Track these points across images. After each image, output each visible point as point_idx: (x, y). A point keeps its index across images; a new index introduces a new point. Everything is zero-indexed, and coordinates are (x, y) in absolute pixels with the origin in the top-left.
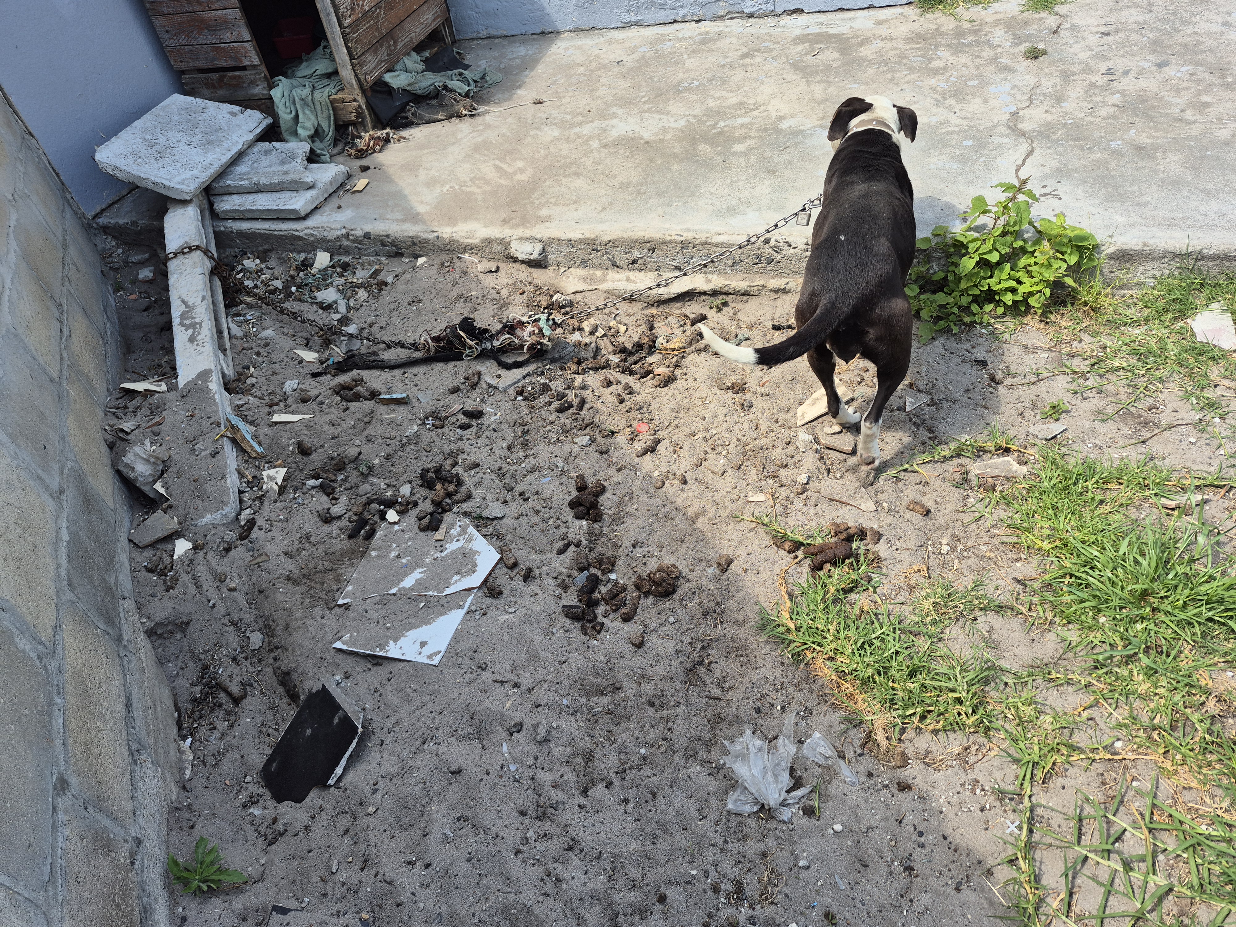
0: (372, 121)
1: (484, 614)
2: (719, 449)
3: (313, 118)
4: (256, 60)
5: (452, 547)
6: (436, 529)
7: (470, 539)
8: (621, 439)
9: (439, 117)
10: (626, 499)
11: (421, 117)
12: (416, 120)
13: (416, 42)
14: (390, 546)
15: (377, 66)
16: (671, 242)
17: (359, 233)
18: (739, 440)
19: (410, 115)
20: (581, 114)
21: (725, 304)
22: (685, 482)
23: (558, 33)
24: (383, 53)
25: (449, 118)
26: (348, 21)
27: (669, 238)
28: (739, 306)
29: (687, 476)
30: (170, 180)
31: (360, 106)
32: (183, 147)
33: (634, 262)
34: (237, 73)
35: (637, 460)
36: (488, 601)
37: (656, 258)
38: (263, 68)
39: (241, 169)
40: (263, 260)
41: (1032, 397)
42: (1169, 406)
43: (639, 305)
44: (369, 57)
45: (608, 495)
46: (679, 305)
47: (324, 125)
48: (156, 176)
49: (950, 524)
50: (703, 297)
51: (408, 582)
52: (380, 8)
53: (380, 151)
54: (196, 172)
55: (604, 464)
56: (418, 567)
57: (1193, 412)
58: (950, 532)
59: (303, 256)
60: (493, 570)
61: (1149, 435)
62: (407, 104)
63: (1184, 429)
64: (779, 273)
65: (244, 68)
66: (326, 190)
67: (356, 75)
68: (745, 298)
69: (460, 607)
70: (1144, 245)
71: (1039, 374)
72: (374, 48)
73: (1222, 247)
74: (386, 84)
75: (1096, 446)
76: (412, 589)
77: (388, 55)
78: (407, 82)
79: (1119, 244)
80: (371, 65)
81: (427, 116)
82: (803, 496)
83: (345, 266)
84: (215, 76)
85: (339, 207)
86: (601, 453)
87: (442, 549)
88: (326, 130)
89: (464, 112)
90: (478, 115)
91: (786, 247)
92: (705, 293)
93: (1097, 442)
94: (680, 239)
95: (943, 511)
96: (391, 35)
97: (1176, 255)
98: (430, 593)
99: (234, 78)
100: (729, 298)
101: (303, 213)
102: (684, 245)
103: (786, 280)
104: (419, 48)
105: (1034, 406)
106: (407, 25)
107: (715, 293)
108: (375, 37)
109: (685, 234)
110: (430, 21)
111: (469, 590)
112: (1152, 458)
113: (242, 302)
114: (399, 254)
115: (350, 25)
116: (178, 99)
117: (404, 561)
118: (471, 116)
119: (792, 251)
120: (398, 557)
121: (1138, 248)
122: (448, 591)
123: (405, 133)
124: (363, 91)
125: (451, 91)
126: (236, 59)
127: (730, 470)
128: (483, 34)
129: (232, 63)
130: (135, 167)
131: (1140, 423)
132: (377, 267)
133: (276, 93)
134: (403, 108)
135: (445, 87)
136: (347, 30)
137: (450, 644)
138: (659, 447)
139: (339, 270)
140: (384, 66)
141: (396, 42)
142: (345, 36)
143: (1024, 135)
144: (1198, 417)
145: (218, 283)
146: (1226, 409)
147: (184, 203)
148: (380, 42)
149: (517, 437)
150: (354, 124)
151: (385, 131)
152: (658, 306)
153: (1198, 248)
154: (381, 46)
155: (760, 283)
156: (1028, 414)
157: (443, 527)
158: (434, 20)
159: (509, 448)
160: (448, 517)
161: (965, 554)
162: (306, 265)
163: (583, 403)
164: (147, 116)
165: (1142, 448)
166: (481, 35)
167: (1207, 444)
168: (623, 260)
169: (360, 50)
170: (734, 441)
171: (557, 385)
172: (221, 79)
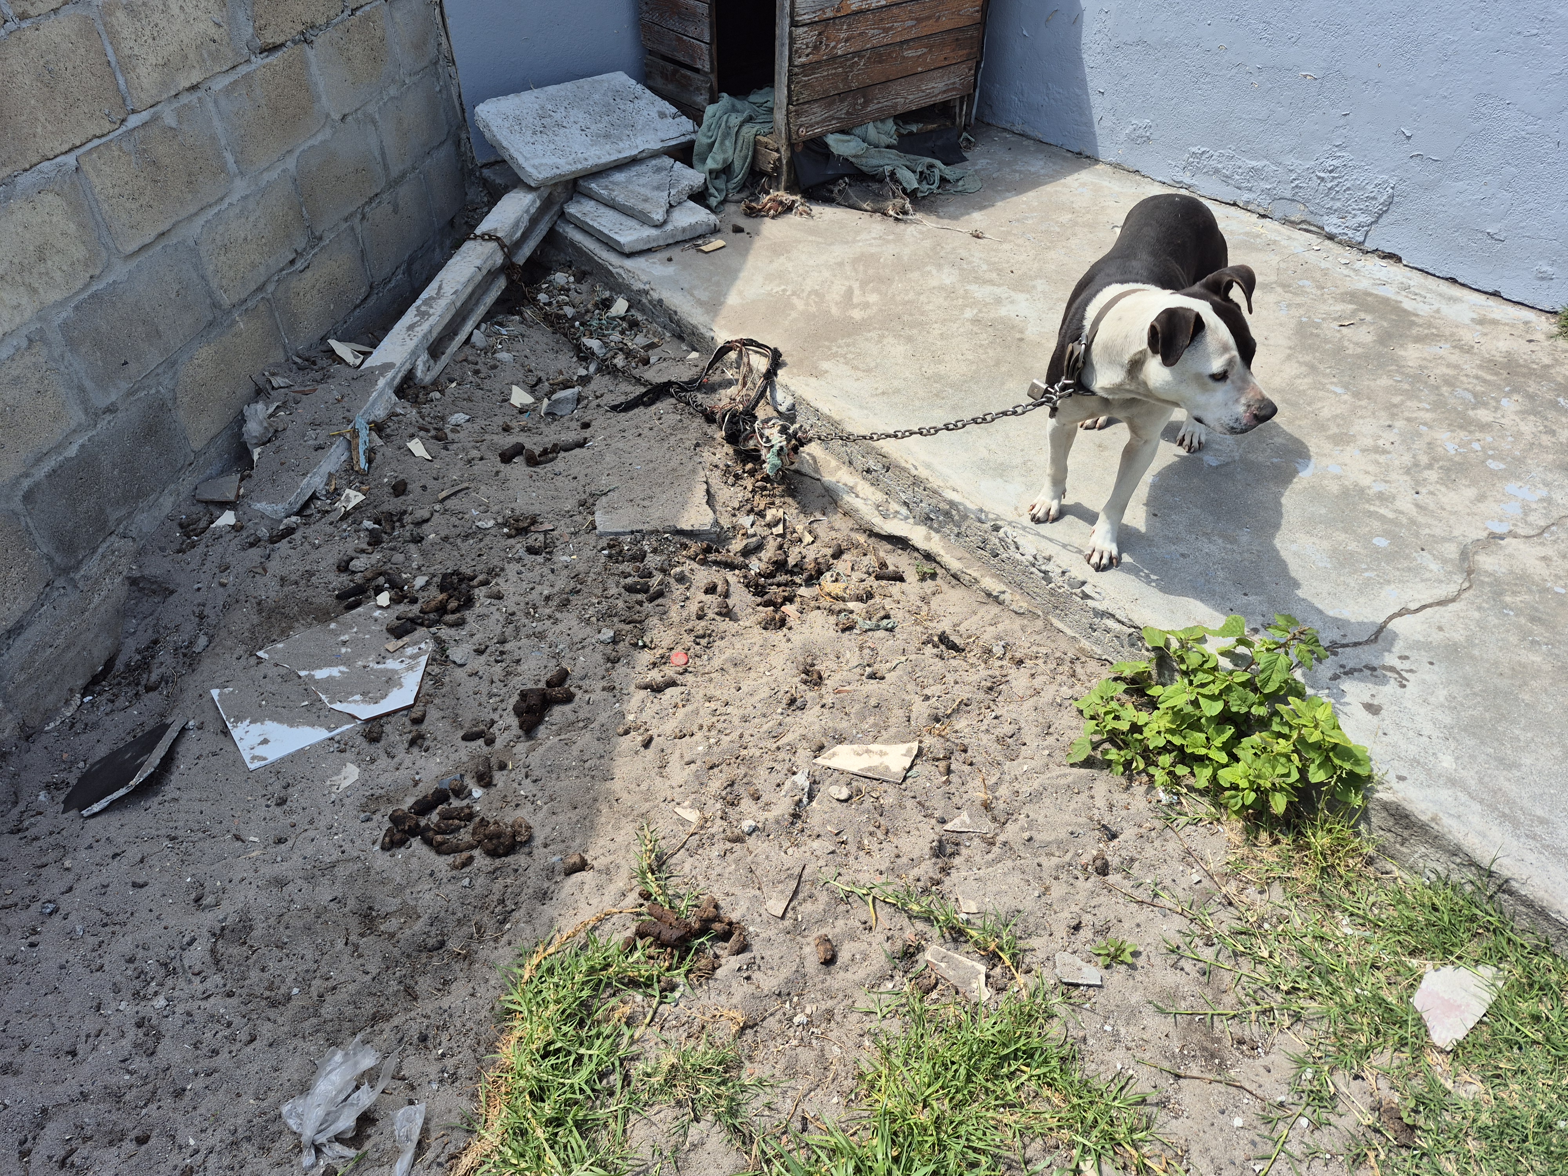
0: (787, 181)
1: (341, 751)
2: (714, 733)
3: (731, 152)
4: (707, 68)
5: (391, 664)
6: (399, 637)
7: (411, 668)
8: (646, 657)
9: (865, 206)
10: (581, 724)
11: (847, 198)
12: (839, 199)
13: (900, 110)
14: (352, 627)
15: (824, 121)
16: (904, 469)
17: (655, 296)
18: (741, 736)
19: (836, 190)
20: (1000, 272)
21: (934, 576)
22: (647, 744)
23: (1097, 161)
24: (841, 110)
25: (874, 211)
26: (803, 60)
27: (903, 464)
28: (945, 587)
29: (656, 740)
30: (526, 159)
31: (780, 159)
32: (575, 130)
33: (868, 471)
34: (689, 73)
35: (632, 688)
36: (359, 740)
37: (888, 479)
38: (713, 78)
39: (619, 177)
40: (578, 281)
41: (1111, 917)
42: (1272, 1057)
43: (850, 523)
44: (816, 107)
45: (567, 708)
46: (889, 547)
47: (737, 165)
48: (517, 150)
49: (841, 996)
50: (916, 554)
51: (320, 674)
52: (861, 57)
53: (773, 217)
54: (562, 162)
55: (601, 671)
56: (344, 664)
57: (1286, 1088)
58: (830, 1003)
59: (607, 294)
60: (395, 712)
61: (1195, 1073)
62: (842, 177)
63: (1246, 1099)
64: (999, 577)
65: (697, 71)
66: (673, 236)
67: (788, 123)
68: (954, 582)
69: (330, 729)
70: (1433, 819)
71: (1156, 895)
72: (827, 100)
73: (1541, 894)
74: (826, 146)
75: (1116, 1034)
76: (317, 682)
77: (848, 113)
78: (853, 152)
79: (1400, 795)
80: (814, 119)
81: (854, 199)
82: (729, 845)
83: (634, 325)
84: (670, 67)
85: (670, 260)
86: (608, 660)
87: (380, 661)
88: (737, 170)
89: (891, 212)
90: (905, 222)
91: (1012, 548)
92: (917, 550)
93: (1123, 1031)
94: (914, 472)
95: (849, 975)
96: (865, 91)
97: (1472, 863)
98: (323, 697)
99: (685, 76)
100: (939, 571)
101: (627, 250)
102: (917, 481)
103: (1003, 588)
104: (903, 118)
105: (1103, 931)
106: (895, 87)
107: (928, 557)
108: (837, 88)
109: (920, 469)
110: (936, 91)
111: (354, 717)
112: (1162, 1104)
113: (520, 313)
114: (680, 338)
115: (803, 65)
116: (621, 79)
117: (343, 650)
118: (897, 219)
119: (1018, 556)
120: (344, 643)
121: (1424, 818)
122: (338, 706)
123: (816, 209)
124: (791, 145)
125: (897, 181)
126: (693, 58)
127: (699, 763)
128: (1018, 128)
129: (687, 61)
130: (505, 132)
131: (1205, 1049)
132: (656, 340)
133: (710, 110)
134: (834, 181)
135: (893, 174)
136: (796, 70)
137: (282, 759)
138: (669, 691)
139: (625, 325)
140: (835, 125)
141: (866, 103)
142: (791, 75)
143: (1470, 572)
144: (1282, 1098)
145: (502, 283)
146: (1333, 1119)
147: (530, 189)
148: (841, 96)
149: (562, 592)
150: (770, 176)
151: (794, 198)
152: (870, 536)
153: (1506, 873)
154: (842, 101)
155: (974, 574)
156: (1086, 933)
157: (406, 639)
158: (945, 92)
159: (548, 598)
160: (421, 632)
161: (814, 1042)
162: (607, 304)
163: (660, 594)
164: (568, 85)
165: (1166, 1083)
166: (1014, 129)
167: (1254, 1143)
168: (859, 462)
169: (805, 96)
170: (735, 735)
171: (653, 561)
172: (675, 72)
